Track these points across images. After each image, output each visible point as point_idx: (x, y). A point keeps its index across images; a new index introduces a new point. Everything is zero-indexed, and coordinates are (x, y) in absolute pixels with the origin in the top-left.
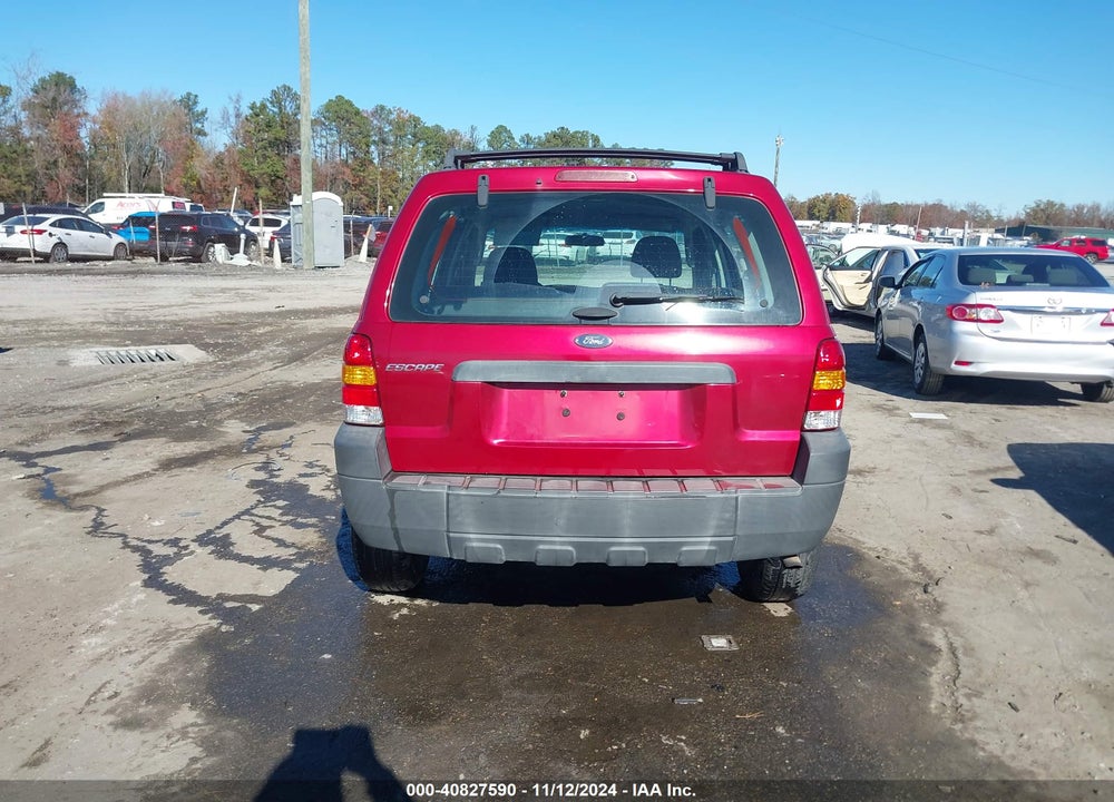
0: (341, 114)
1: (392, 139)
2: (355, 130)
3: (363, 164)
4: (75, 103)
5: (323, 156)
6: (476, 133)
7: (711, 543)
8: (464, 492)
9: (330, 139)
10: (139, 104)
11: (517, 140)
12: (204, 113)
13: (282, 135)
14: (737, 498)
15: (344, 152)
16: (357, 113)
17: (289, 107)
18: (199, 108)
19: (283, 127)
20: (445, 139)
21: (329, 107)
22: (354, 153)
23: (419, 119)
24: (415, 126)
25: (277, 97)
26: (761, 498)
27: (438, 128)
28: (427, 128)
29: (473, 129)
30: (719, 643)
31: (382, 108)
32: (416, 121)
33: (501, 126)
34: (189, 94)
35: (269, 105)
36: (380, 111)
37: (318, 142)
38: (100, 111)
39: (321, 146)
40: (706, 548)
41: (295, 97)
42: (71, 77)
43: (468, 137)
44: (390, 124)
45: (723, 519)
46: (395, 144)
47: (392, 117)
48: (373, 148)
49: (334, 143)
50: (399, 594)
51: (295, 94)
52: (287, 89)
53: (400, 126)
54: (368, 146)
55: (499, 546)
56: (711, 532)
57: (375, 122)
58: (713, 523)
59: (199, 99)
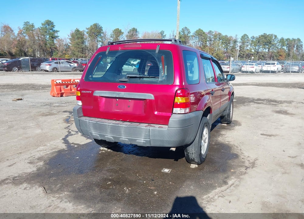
0: (200, 34)
1: (213, 39)
2: (203, 38)
3: (204, 47)
4: (136, 35)
5: (194, 45)
6: (237, 36)
7: (144, 140)
8: (91, 122)
9: (196, 41)
10: (151, 34)
11: (250, 38)
12: (165, 35)
13: (184, 40)
14: (149, 129)
15: (200, 43)
16: (204, 33)
17: (186, 32)
18: (164, 34)
19: (184, 38)
20: (228, 39)
21: (196, 32)
22: (202, 44)
23: (221, 33)
24: (220, 36)
25: (183, 31)
26: (156, 130)
27: (226, 36)
28: (223, 36)
29: (236, 35)
30: (166, 170)
31: (211, 31)
32: (220, 34)
33: (245, 34)
34: (162, 31)
35: (181, 32)
36: (210, 32)
37: (193, 41)
38: (142, 36)
39: (194, 42)
40: (143, 141)
41: (188, 30)
42: (136, 29)
43: (235, 37)
44: (213, 36)
45: (146, 134)
46: (214, 41)
47: (213, 34)
48: (208, 42)
49: (197, 41)
50: (106, 148)
51: (188, 29)
52: (186, 28)
53: (215, 36)
54: (206, 42)
55: (98, 135)
56: (143, 137)
57: (209, 35)
58: (143, 135)
59: (164, 32)
